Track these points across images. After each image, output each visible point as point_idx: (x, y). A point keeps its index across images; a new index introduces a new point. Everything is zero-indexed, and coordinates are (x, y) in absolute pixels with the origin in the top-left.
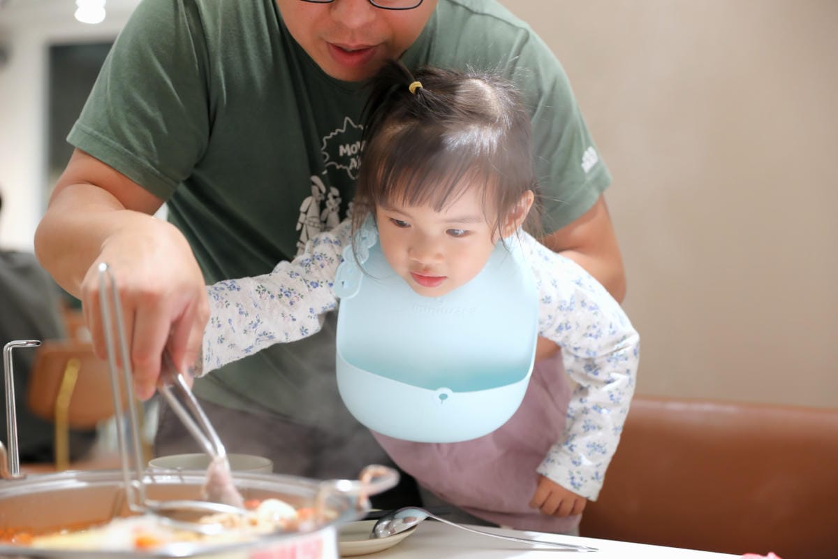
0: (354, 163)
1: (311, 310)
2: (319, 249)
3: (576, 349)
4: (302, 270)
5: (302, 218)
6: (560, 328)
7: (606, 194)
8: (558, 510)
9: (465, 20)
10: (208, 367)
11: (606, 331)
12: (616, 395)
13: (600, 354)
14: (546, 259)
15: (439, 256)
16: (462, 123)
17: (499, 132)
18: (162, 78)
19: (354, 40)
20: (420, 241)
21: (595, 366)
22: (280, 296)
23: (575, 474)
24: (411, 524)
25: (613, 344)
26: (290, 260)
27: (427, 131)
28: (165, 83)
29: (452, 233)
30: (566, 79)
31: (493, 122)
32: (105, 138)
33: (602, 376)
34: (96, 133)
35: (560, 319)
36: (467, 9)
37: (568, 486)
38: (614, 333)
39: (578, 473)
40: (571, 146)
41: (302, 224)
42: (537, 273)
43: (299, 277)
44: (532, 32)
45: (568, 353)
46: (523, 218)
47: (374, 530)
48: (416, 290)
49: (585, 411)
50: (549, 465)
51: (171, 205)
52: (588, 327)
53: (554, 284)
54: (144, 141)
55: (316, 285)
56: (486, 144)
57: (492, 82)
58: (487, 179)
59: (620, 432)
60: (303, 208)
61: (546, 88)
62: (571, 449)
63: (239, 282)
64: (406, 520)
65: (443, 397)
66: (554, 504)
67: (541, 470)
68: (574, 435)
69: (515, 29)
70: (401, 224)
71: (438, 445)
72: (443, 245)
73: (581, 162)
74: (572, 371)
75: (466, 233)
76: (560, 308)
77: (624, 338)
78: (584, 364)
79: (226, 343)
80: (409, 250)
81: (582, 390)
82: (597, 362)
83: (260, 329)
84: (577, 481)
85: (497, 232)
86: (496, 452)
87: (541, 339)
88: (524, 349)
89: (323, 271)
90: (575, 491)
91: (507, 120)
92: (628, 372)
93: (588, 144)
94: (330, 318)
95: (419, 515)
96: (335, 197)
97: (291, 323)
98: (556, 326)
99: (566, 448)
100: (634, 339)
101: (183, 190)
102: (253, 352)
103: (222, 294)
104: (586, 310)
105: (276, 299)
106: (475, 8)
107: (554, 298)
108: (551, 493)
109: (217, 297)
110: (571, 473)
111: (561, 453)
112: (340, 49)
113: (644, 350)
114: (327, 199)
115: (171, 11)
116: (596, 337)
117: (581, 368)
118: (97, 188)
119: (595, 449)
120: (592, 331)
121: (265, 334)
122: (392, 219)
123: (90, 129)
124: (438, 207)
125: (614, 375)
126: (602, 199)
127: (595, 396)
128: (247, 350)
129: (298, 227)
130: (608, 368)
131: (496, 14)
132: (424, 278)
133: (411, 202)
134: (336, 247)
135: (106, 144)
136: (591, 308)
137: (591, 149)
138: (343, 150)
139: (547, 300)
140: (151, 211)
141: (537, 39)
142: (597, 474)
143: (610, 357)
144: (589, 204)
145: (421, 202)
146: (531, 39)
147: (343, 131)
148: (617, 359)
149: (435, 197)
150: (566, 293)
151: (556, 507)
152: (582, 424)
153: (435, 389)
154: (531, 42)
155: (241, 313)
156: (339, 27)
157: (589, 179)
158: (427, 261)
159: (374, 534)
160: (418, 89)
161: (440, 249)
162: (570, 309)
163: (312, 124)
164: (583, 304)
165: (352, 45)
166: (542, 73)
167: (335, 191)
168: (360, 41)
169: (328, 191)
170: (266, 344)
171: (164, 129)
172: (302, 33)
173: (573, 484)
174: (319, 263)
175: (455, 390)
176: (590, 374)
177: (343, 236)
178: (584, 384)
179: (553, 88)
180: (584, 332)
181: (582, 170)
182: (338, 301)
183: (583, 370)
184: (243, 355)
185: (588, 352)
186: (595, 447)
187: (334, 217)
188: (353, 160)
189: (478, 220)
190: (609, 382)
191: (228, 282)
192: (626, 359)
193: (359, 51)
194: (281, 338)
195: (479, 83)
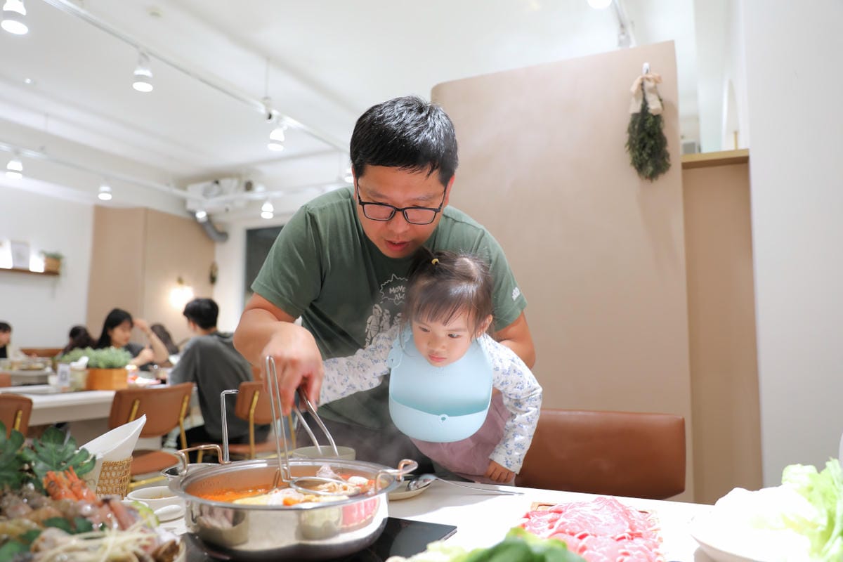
0: (398, 297)
1: (374, 374)
2: (379, 342)
3: (510, 394)
4: (370, 353)
5: (368, 326)
6: (502, 384)
7: (525, 311)
8: (498, 478)
9: (452, 226)
10: (323, 402)
11: (526, 386)
12: (530, 419)
13: (522, 397)
14: (497, 347)
15: (444, 347)
16: (458, 281)
17: (477, 286)
18: (297, 258)
19: (398, 239)
20: (434, 340)
21: (520, 403)
22: (358, 367)
23: (508, 459)
24: (428, 483)
25: (529, 392)
26: (364, 348)
27: (440, 284)
28: (300, 261)
29: (451, 336)
30: (503, 253)
31: (474, 281)
32: (269, 288)
33: (523, 409)
34: (265, 285)
35: (503, 379)
36: (453, 220)
37: (505, 466)
38: (530, 387)
39: (510, 459)
40: (507, 287)
41: (368, 329)
42: (492, 355)
43: (368, 357)
44: (485, 230)
45: (506, 397)
46: (486, 329)
47: (408, 486)
48: (431, 363)
49: (515, 427)
50: (495, 454)
51: (303, 318)
52: (517, 384)
53: (501, 361)
54: (287, 290)
55: (376, 361)
56: (470, 292)
57: (474, 260)
58: (470, 310)
59: (532, 438)
60: (368, 321)
61: (494, 259)
62: (506, 446)
63: (338, 359)
64: (425, 481)
65: (443, 419)
66: (497, 474)
67: (491, 457)
68: (508, 439)
69: (478, 229)
70: (425, 330)
71: (442, 443)
72: (446, 342)
73: (512, 295)
74: (508, 405)
75: (458, 336)
76: (503, 373)
77: (535, 389)
78: (514, 402)
79: (332, 389)
80: (429, 344)
81: (513, 416)
82: (521, 401)
83: (348, 383)
84: (509, 463)
85: (474, 336)
86: (472, 445)
87: (494, 389)
88: (485, 393)
89: (381, 355)
90: (508, 468)
91: (481, 280)
92: (536, 407)
93: (515, 286)
94: (386, 378)
95: (431, 478)
96: (387, 314)
97: (364, 381)
98: (501, 382)
99: (504, 446)
100: (540, 390)
101: (310, 311)
102: (346, 395)
103: (329, 364)
104: (516, 374)
105: (356, 369)
106: (457, 219)
107: (500, 368)
108: (495, 470)
109: (326, 366)
110: (506, 459)
111: (501, 448)
112: (391, 242)
113: (544, 396)
114: (383, 316)
115: (304, 226)
116: (521, 389)
117: (512, 404)
118: (265, 311)
119: (519, 447)
120: (519, 385)
121: (351, 385)
122: (420, 328)
123: (262, 283)
124: (445, 323)
125: (530, 408)
126: (522, 313)
127: (518, 418)
128: (342, 394)
129: (366, 330)
130: (527, 404)
131: (468, 222)
132: (434, 358)
133: (431, 321)
134: (388, 341)
135: (270, 291)
136: (519, 374)
137: (516, 288)
138: (391, 290)
139: (497, 369)
140: (293, 321)
141: (489, 234)
142: (519, 459)
143: (528, 399)
144: (516, 316)
145: (436, 321)
146: (485, 234)
147: (391, 281)
148: (531, 400)
149: (444, 319)
150: (506, 365)
151: (498, 476)
152: (512, 433)
153: (439, 415)
154: (486, 236)
155: (339, 374)
156: (391, 232)
157: (516, 303)
158: (438, 349)
159: (408, 489)
160: (436, 262)
161: (444, 344)
162: (508, 374)
163: (375, 280)
164: (515, 371)
165: (397, 241)
166: (492, 251)
167: (387, 311)
168: (402, 239)
169: (384, 311)
170: (352, 392)
171: (298, 283)
172: (372, 235)
173: (507, 464)
174: (379, 350)
175: (449, 415)
176: (517, 407)
177: (393, 335)
178: (514, 413)
179: (497, 259)
180: (515, 385)
181: (512, 299)
182: (390, 370)
183: (513, 406)
184: (340, 397)
185: (516, 396)
186: (519, 445)
187: (386, 325)
188: (396, 295)
189: (464, 330)
190: (526, 412)
191: (332, 359)
192: (536, 400)
193: (401, 244)
194: (359, 389)
195: (467, 260)
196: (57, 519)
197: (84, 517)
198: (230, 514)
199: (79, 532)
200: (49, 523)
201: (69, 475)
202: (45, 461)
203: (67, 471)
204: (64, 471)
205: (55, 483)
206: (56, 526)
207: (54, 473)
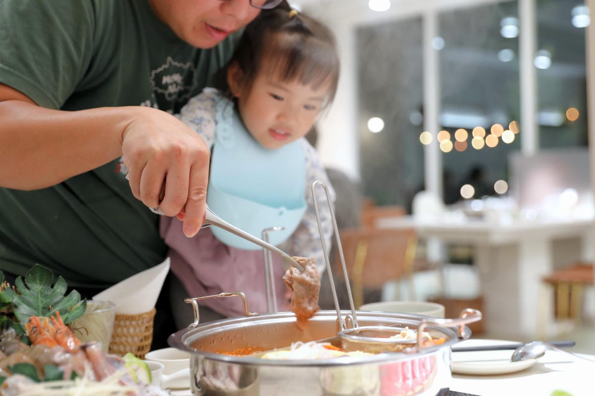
0: (171, 89)
29: (306, 107)
70: (277, 98)
75: (313, 108)
122: (271, 95)
132: (278, 135)
138: (165, 79)
147: (167, 66)
188: (170, 87)
196: (25, 365)
197: (57, 365)
198: (236, 370)
199: (47, 380)
200: (16, 369)
201: (55, 321)
202: (29, 304)
203: (52, 317)
204: (50, 317)
205: (37, 329)
206: (22, 373)
207: (38, 318)
